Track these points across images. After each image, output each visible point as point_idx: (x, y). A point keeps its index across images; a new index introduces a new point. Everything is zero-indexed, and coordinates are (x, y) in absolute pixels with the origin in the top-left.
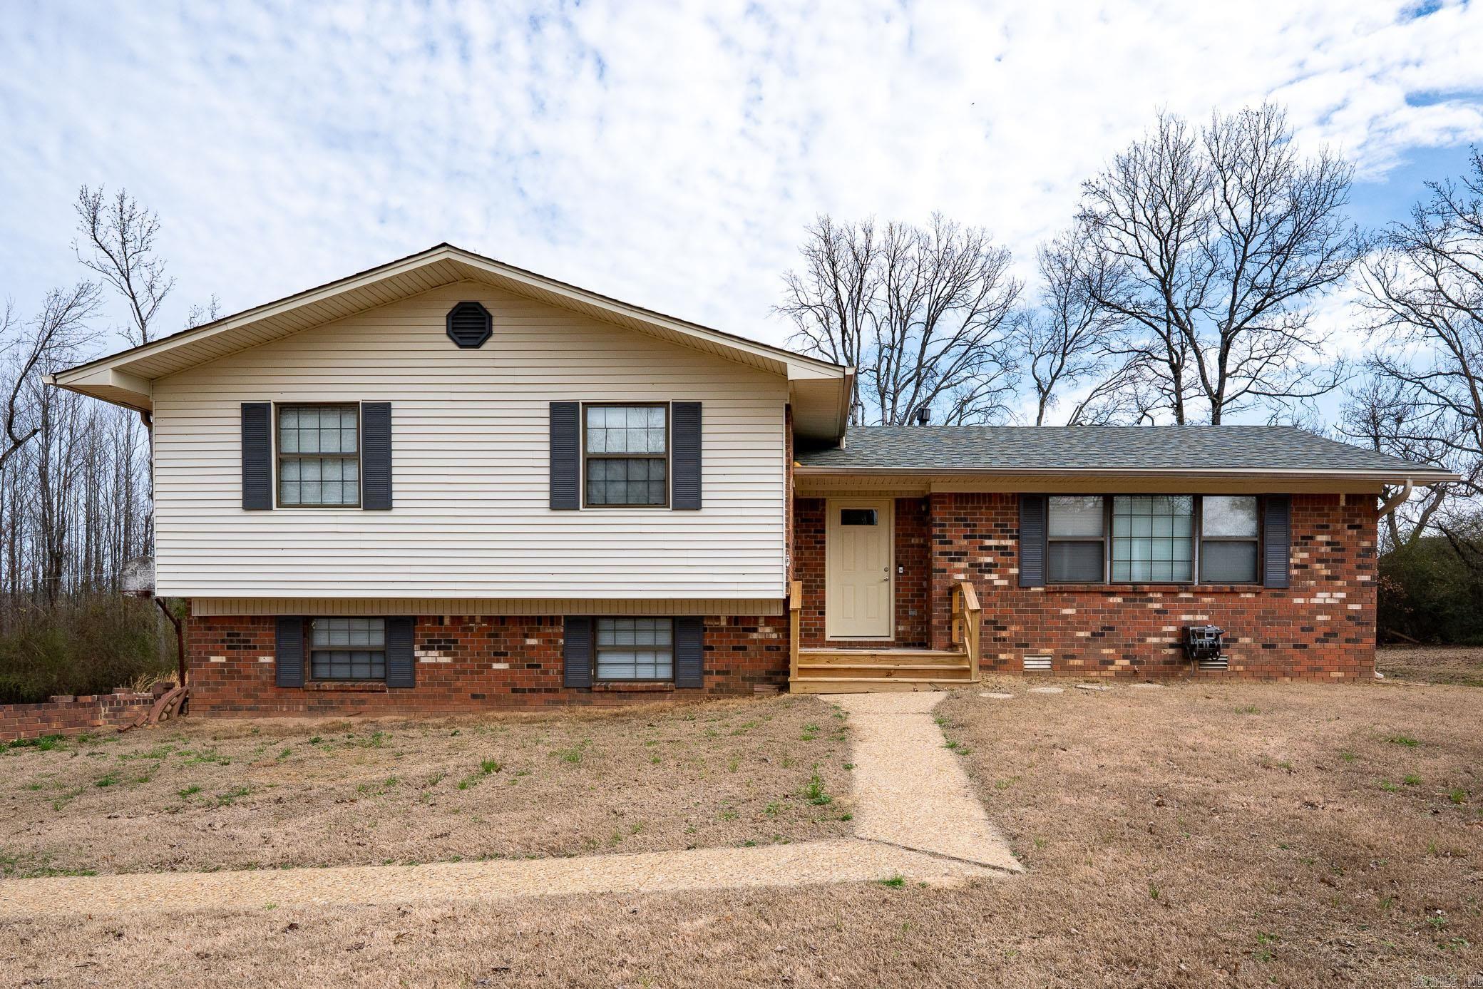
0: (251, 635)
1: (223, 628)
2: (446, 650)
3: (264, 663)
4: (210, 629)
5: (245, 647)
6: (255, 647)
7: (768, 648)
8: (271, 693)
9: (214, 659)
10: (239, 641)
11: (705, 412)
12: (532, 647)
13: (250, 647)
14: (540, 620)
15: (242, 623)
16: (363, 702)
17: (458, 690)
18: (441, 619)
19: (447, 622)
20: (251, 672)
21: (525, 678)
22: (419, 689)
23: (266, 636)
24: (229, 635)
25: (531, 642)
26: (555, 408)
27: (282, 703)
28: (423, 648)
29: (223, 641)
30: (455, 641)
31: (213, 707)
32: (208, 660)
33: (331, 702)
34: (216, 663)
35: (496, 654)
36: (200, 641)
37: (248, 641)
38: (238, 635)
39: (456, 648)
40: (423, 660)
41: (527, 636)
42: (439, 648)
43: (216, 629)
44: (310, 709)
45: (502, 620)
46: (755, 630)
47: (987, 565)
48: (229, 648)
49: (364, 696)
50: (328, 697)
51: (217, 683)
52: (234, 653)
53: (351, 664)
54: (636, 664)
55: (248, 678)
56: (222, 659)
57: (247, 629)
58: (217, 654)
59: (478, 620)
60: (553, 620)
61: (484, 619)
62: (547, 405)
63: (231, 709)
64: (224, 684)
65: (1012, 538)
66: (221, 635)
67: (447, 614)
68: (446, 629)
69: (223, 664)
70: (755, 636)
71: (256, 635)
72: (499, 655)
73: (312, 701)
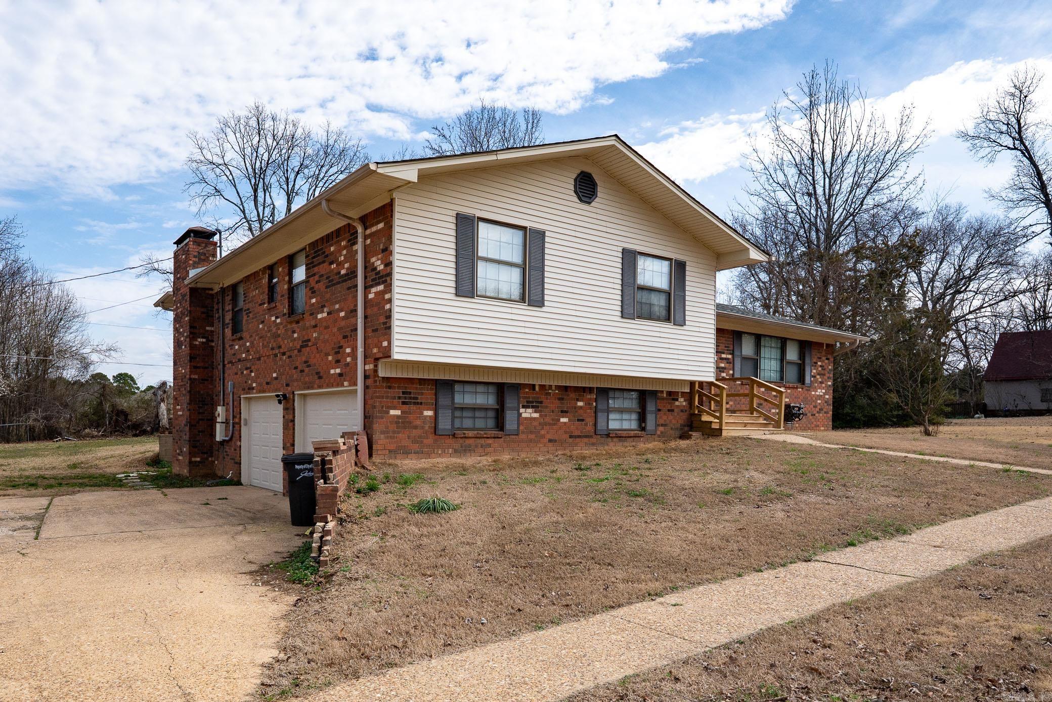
0: (419, 394)
1: (399, 388)
2: (536, 408)
3: (427, 416)
4: (390, 387)
5: (415, 403)
6: (421, 403)
7: (682, 411)
8: (430, 440)
9: (392, 412)
10: (410, 398)
11: (687, 268)
12: (581, 407)
13: (418, 403)
14: (584, 389)
15: (413, 384)
16: (489, 445)
17: (543, 436)
18: (534, 386)
19: (537, 388)
20: (418, 422)
21: (576, 429)
22: (522, 436)
23: (427, 395)
24: (403, 393)
25: (580, 404)
26: (625, 251)
27: (438, 447)
28: (524, 407)
29: (399, 398)
30: (541, 402)
31: (390, 451)
32: (388, 413)
33: (470, 446)
34: (394, 416)
35: (562, 412)
36: (383, 397)
37: (417, 398)
38: (410, 393)
39: (542, 407)
40: (524, 415)
41: (578, 400)
42: (533, 407)
43: (394, 388)
44: (456, 451)
45: (566, 388)
46: (677, 400)
47: (722, 368)
48: (404, 403)
49: (490, 441)
50: (468, 441)
51: (394, 432)
52: (406, 407)
53: (474, 418)
54: (622, 420)
55: (416, 427)
56: (397, 412)
57: (416, 388)
58: (395, 408)
59: (554, 388)
60: (590, 390)
61: (558, 387)
62: (620, 249)
63: (403, 453)
64: (399, 433)
65: (730, 354)
66: (399, 393)
67: (537, 382)
68: (537, 393)
69: (398, 417)
70: (677, 403)
71: (422, 394)
72: (564, 412)
73: (457, 446)
